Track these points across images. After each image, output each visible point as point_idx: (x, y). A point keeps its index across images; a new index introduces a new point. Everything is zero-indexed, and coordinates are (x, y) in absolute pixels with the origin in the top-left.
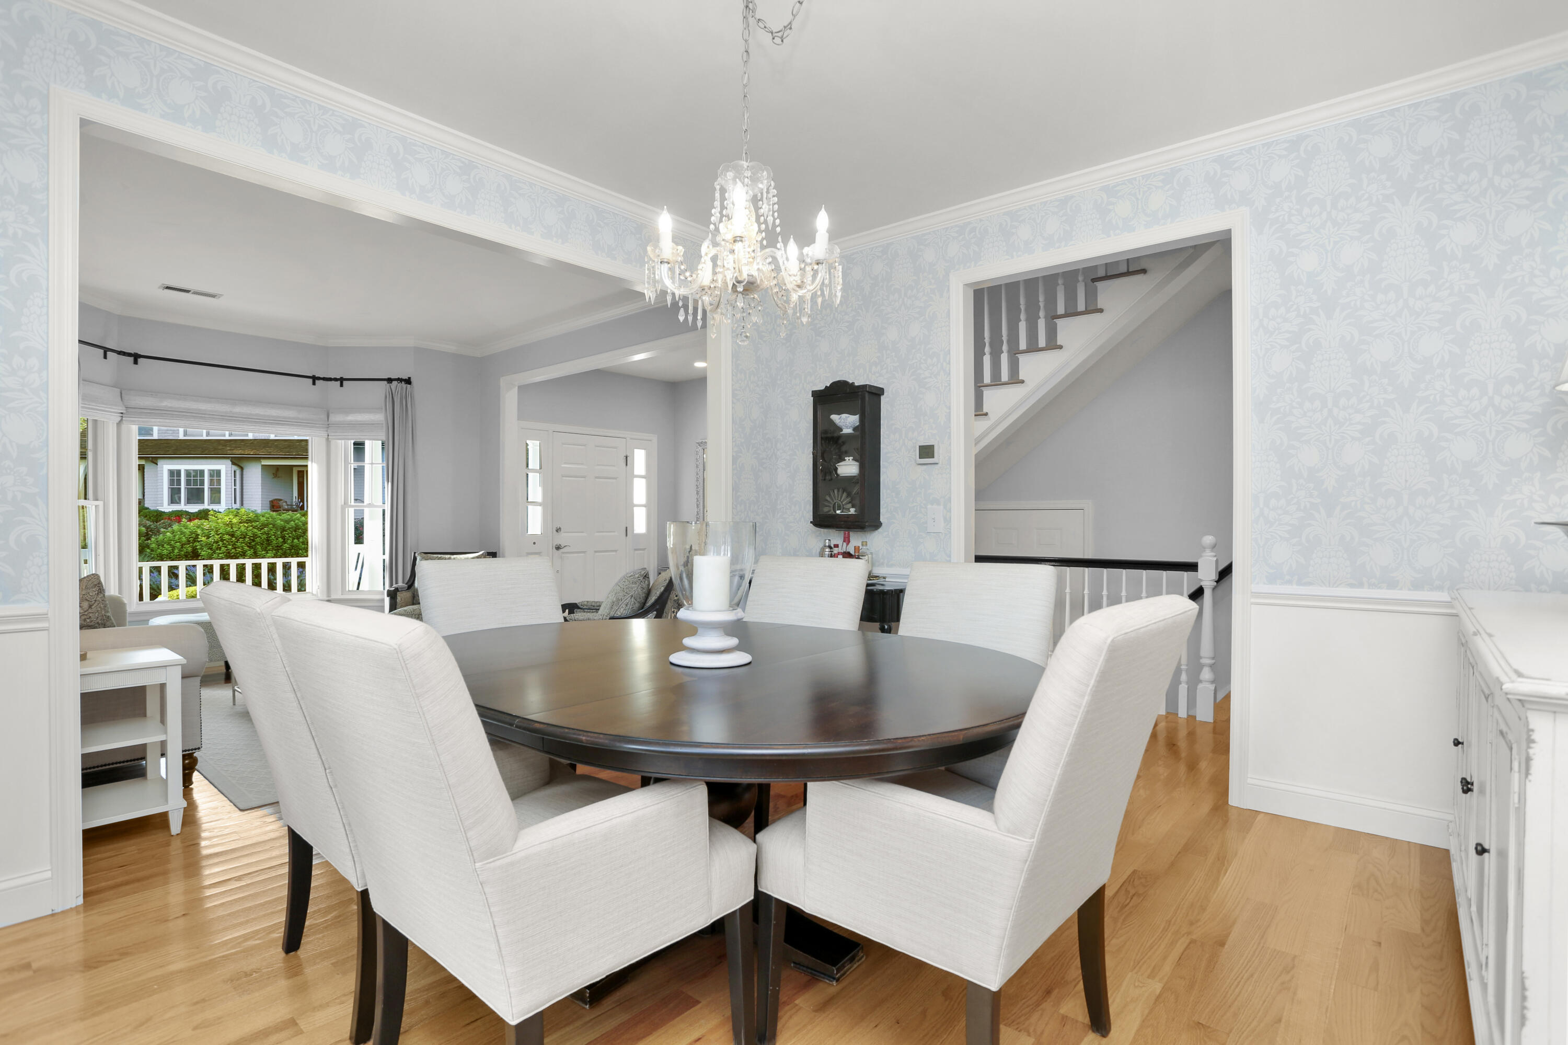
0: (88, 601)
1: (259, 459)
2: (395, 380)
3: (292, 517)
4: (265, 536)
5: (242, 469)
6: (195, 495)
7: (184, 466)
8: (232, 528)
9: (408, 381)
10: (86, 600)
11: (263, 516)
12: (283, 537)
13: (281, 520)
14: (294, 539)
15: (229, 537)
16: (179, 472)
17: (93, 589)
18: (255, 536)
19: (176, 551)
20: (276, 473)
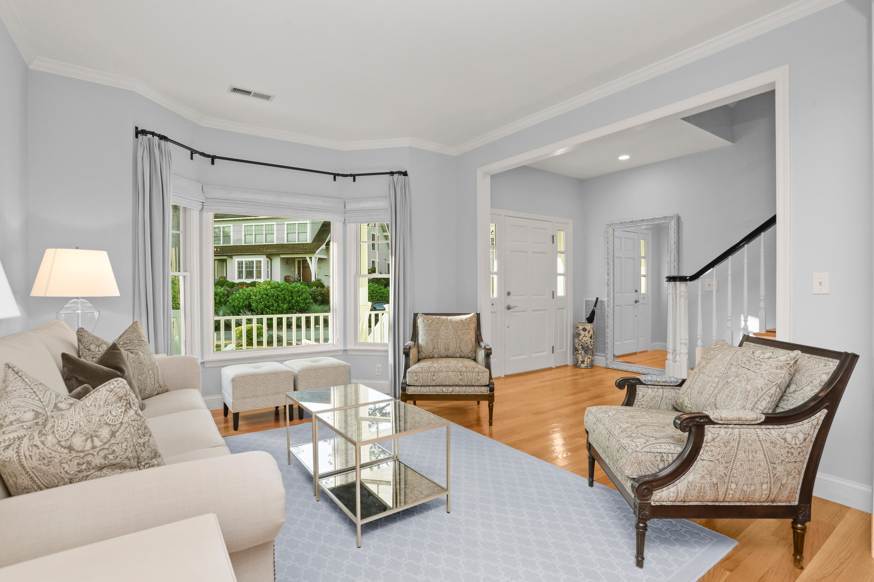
0: (109, 425)
1: (279, 255)
2: (396, 173)
3: (296, 285)
4: (283, 296)
5: (271, 260)
6: (250, 274)
7: (245, 259)
8: (267, 291)
9: (405, 174)
10: (106, 423)
11: (282, 285)
12: (292, 296)
13: (291, 287)
14: (297, 297)
15: (266, 296)
16: (242, 262)
17: (118, 405)
18: (278, 296)
19: (241, 304)
20: (287, 262)
